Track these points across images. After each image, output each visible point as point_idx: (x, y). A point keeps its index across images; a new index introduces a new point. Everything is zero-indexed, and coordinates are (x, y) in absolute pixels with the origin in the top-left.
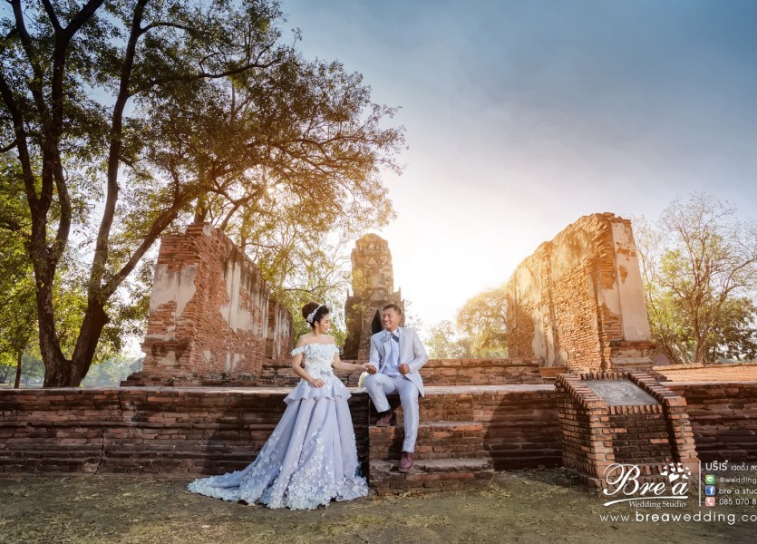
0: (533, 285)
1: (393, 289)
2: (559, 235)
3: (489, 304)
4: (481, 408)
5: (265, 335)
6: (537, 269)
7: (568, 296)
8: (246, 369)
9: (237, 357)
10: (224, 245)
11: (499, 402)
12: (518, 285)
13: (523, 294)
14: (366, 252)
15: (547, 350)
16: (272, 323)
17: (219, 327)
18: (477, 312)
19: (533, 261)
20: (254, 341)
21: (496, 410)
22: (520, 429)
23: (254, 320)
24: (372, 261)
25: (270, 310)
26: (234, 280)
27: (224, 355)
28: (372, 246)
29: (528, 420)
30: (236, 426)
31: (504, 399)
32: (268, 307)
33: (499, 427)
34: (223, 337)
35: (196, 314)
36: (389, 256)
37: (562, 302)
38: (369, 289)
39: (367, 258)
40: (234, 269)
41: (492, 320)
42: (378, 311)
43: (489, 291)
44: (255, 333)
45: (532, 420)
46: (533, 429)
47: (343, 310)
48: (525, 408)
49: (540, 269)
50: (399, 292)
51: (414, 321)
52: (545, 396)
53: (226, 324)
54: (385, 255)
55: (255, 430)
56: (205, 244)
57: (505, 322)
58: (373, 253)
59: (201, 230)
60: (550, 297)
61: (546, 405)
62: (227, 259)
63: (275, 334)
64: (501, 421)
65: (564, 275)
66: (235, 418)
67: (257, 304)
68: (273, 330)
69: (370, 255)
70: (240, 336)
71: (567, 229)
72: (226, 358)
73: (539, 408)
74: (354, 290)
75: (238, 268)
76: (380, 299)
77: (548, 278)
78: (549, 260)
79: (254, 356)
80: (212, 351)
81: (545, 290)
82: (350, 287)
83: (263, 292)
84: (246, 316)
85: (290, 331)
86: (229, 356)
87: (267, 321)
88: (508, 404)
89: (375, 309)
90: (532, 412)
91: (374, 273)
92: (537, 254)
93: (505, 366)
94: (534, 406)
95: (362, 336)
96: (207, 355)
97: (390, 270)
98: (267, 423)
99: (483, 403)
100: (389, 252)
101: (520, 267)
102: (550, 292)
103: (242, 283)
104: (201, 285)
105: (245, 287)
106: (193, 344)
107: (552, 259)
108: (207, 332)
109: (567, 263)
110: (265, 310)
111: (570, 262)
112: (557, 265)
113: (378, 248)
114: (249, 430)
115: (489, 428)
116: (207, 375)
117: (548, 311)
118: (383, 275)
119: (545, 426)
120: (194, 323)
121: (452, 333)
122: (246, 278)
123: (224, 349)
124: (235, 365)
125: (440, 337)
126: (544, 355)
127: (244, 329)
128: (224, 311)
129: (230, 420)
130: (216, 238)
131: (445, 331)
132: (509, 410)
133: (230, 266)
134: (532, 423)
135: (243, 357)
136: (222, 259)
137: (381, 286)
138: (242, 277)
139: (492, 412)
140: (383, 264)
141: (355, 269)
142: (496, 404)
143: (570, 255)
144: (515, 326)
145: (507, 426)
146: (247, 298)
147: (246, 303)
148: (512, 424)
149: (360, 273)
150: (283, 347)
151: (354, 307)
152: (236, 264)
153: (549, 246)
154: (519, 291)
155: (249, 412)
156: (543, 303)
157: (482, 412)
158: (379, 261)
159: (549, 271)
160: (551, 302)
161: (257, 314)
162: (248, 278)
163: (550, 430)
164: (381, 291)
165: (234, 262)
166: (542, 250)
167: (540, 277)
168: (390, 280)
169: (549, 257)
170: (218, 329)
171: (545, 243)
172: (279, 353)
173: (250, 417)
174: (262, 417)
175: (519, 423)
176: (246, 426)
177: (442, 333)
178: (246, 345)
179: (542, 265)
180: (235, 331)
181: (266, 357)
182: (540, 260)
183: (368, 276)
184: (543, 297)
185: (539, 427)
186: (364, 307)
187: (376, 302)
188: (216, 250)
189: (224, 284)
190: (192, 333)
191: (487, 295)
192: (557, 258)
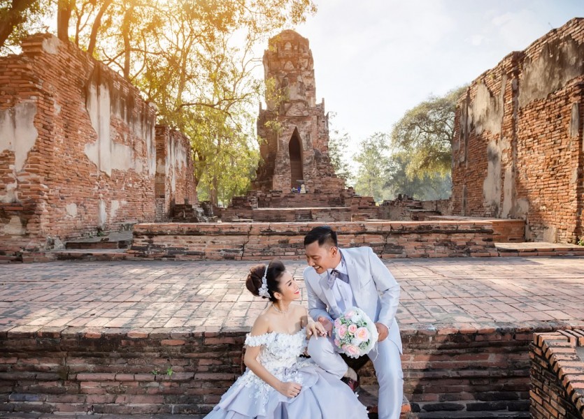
0: (491, 109)
1: (315, 100)
2: (536, 43)
3: (432, 117)
4: (412, 352)
5: (153, 171)
6: (499, 89)
7: (538, 130)
8: (130, 217)
9: (115, 205)
10: (80, 64)
11: (438, 345)
12: (471, 107)
13: (477, 119)
14: (281, 54)
15: (502, 195)
16: (161, 153)
17: (85, 173)
18: (417, 128)
19: (495, 77)
20: (137, 181)
21: (433, 354)
22: (467, 381)
23: (135, 155)
24: (289, 66)
25: (158, 137)
26: (100, 109)
27: (97, 206)
28: (288, 46)
29: (479, 368)
30: (57, 376)
31: (446, 341)
32: (154, 135)
33: (436, 379)
34: (92, 184)
35: (42, 166)
36: (310, 59)
37: (529, 137)
38: (285, 102)
39: (283, 62)
40: (98, 94)
41: (433, 136)
42: (296, 131)
43: (432, 102)
44: (139, 170)
45: (485, 368)
46: (486, 382)
47: (255, 125)
48: (476, 352)
49: (503, 89)
50: (323, 104)
51: (341, 135)
52: (508, 337)
53: (95, 167)
54: (306, 58)
55: (86, 381)
56: (49, 66)
57: (449, 139)
58: (291, 54)
59: (40, 46)
60: (514, 129)
61: (509, 348)
62: (88, 83)
63: (167, 167)
64: (439, 370)
65: (536, 100)
66: (57, 365)
67: (139, 134)
68: (164, 163)
69: (287, 59)
70: (118, 177)
71: (548, 36)
72: (99, 208)
73: (496, 352)
74: (268, 103)
75: (105, 92)
76: (299, 114)
77: (513, 102)
78: (517, 77)
79: (140, 199)
80: (78, 204)
81: (508, 119)
82: (263, 99)
83: (146, 118)
84: (124, 152)
85: (188, 160)
86: (103, 206)
87: (154, 153)
88: (451, 347)
89: (292, 126)
90: (486, 358)
91: (292, 81)
92: (501, 68)
93: (449, 233)
94: (490, 349)
95: (278, 160)
96: (72, 209)
97: (311, 77)
98: (102, 371)
99: (415, 346)
100: (310, 53)
101: (475, 83)
102: (514, 121)
103: (114, 110)
104: (44, 127)
105: (118, 115)
106: (43, 206)
107: (521, 76)
108: (68, 181)
109: (543, 85)
110: (149, 140)
111: (548, 82)
112: (527, 86)
113: (296, 48)
114: (77, 382)
115: (421, 380)
116: (75, 234)
117: (509, 146)
118: (302, 83)
119: (504, 377)
120: (41, 178)
121: (386, 147)
122: (118, 103)
123: (97, 197)
124: (113, 214)
125: (371, 151)
126: (498, 201)
127: (122, 168)
128: (90, 151)
129: (50, 369)
130: (66, 56)
131: (377, 144)
132: (452, 355)
133: (93, 90)
134: (485, 373)
135: (124, 202)
136: (78, 83)
137: (299, 97)
138: (113, 103)
139: (427, 357)
140: (303, 69)
141: (267, 77)
142: (434, 348)
143: (547, 74)
144: (463, 159)
145: (448, 378)
146: (124, 129)
147: (122, 136)
148: (455, 374)
149: (274, 82)
150: (178, 181)
151: (268, 124)
152: (102, 87)
153: (518, 59)
154: (472, 115)
155: (75, 356)
156: (503, 135)
157: (412, 357)
158: (297, 66)
159: (515, 92)
160: (514, 134)
161: (139, 147)
162: (122, 103)
163: (511, 382)
164: (300, 105)
165: (98, 84)
166: (508, 63)
167: (501, 100)
168: (311, 89)
169: (517, 73)
170: (83, 175)
171: (514, 53)
172: (174, 189)
173: (77, 363)
174: (94, 362)
175: (465, 373)
176: (72, 377)
177: (375, 147)
178: (127, 188)
179: (507, 84)
180: (109, 174)
181: (156, 196)
182: (505, 77)
183: (283, 85)
184: (504, 128)
185: (495, 379)
186: (279, 124)
187: (294, 117)
188: (68, 72)
189: (86, 116)
190: (39, 192)
191: (429, 106)
192: (528, 77)
